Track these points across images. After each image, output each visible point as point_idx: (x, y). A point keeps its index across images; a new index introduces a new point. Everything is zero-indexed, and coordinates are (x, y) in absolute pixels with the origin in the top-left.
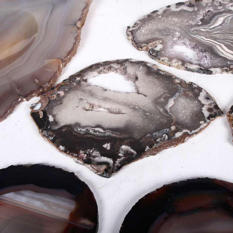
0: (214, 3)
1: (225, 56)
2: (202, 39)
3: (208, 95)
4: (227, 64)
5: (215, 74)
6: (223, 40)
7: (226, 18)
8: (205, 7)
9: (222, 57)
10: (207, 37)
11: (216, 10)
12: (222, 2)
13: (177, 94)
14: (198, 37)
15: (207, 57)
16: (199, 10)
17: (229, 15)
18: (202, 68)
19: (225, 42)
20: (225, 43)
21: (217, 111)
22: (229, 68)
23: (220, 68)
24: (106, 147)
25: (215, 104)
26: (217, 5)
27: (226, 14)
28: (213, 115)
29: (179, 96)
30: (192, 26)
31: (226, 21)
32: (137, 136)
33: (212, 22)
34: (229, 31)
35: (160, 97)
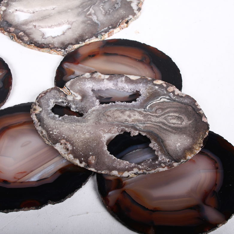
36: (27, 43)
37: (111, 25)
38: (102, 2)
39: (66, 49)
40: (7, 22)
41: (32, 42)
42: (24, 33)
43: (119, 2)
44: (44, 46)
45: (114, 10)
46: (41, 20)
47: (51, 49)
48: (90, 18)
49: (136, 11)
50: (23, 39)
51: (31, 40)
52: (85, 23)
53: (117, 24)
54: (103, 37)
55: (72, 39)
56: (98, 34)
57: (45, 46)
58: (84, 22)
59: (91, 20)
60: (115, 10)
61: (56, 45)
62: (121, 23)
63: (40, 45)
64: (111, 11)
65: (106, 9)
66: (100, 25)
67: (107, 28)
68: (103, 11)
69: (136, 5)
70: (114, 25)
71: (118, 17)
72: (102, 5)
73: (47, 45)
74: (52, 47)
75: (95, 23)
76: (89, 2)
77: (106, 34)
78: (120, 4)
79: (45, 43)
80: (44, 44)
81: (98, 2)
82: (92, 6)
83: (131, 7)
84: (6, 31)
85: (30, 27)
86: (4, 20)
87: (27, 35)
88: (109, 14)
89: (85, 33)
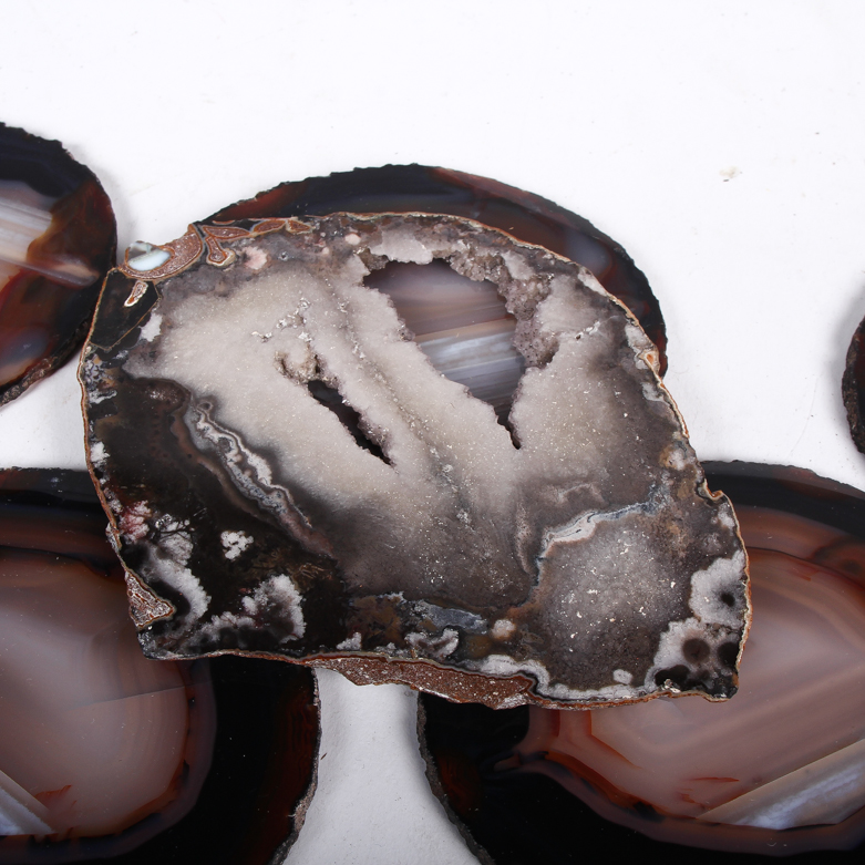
3: (740, 586)
13: (631, 511)
21: (716, 670)
24: (226, 544)
25: (733, 637)
28: (689, 677)
29: (630, 524)
32: (359, 572)
35: (559, 483)
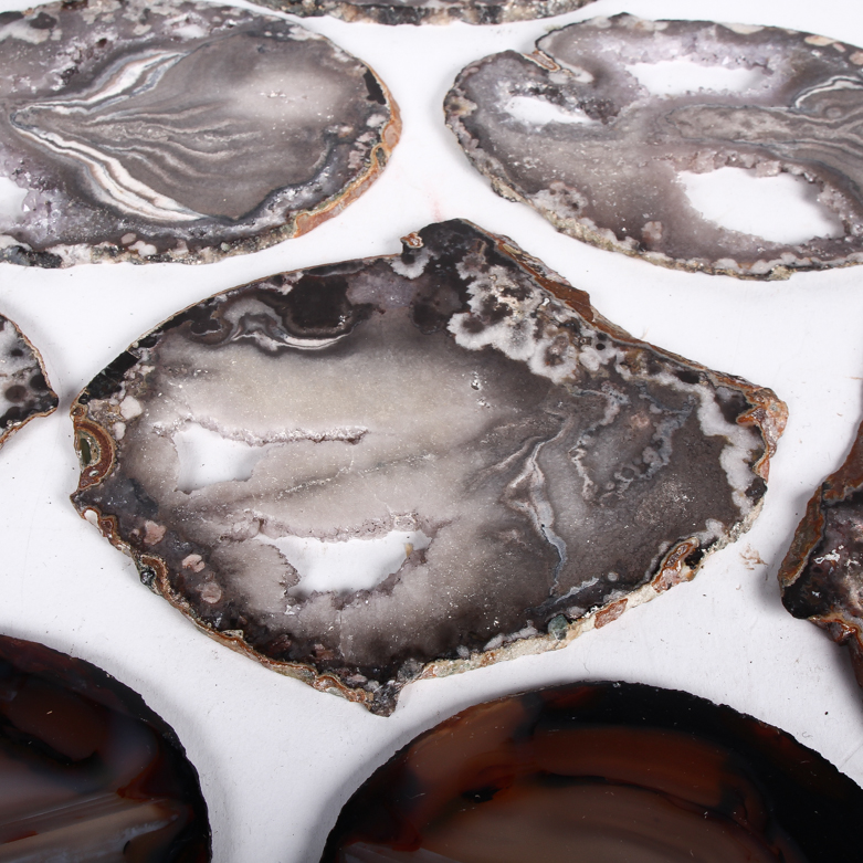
0: (126, 12)
1: (114, 203)
2: (52, 142)
4: (115, 228)
5: (72, 265)
6: (122, 144)
7: (153, 68)
8: (92, 28)
9: (102, 206)
10: (69, 134)
11: (126, 36)
12: (155, 10)
14: (39, 137)
15: (54, 205)
16: (65, 40)
17: (165, 54)
18: (25, 246)
19: (125, 153)
20: (125, 156)
22: (118, 241)
23: (85, 245)
26: (134, 18)
27: (158, 52)
30: (26, 97)
31: (150, 76)
33: (99, 82)
34: (149, 113)
36: (212, 620)
37: (618, 566)
38: (588, 427)
39: (391, 682)
40: (137, 486)
41: (234, 614)
42: (206, 559)
43: (663, 437)
44: (289, 650)
45: (636, 478)
46: (290, 495)
47: (320, 672)
48: (520, 513)
49: (740, 500)
50: (199, 594)
51: (232, 604)
52: (496, 540)
53: (648, 566)
54: (574, 628)
55: (426, 627)
56: (549, 612)
57: (295, 647)
58: (489, 534)
59: (526, 524)
60: (643, 481)
61: (346, 653)
62: (663, 562)
63: (272, 642)
64: (624, 487)
65: (603, 470)
66: (564, 559)
67: (595, 581)
68: (588, 481)
69: (744, 460)
70: (631, 570)
71: (652, 521)
72: (584, 443)
73: (304, 647)
74: (326, 658)
75: (544, 544)
76: (525, 423)
77: (588, 614)
78: (668, 446)
79: (297, 633)
80: (291, 636)
81: (569, 423)
82: (538, 447)
83: (721, 474)
84: (125, 539)
85: (239, 527)
86: (122, 474)
87: (221, 570)
88: (613, 502)
89: (491, 600)
